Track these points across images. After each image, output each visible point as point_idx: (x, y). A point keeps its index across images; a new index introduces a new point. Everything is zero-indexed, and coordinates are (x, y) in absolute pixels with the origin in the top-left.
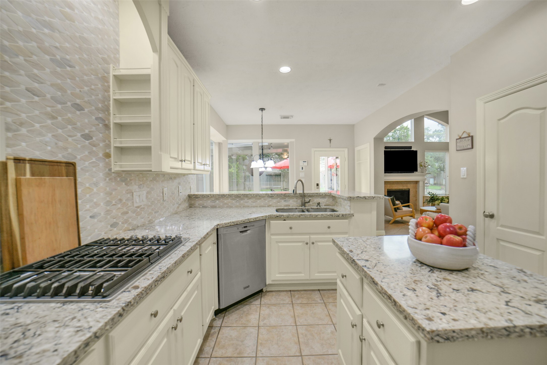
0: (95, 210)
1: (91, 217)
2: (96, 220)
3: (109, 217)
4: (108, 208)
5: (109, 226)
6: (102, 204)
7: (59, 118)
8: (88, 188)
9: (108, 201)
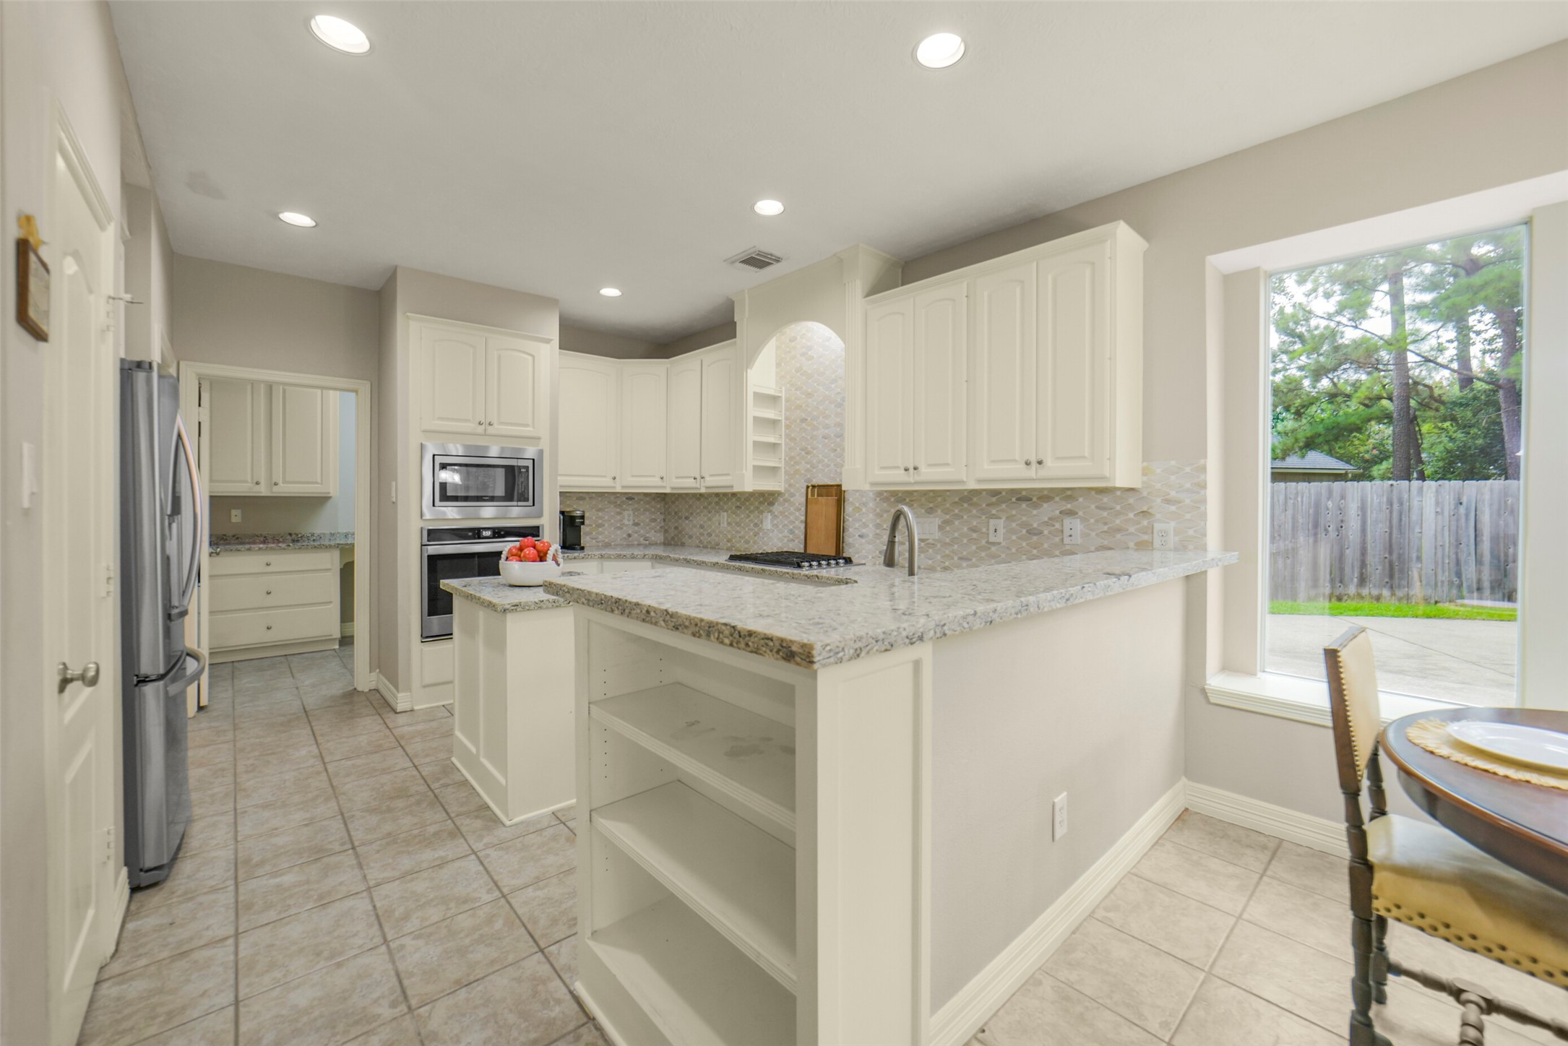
0: (864, 531)
1: (859, 536)
2: (864, 541)
3: (878, 541)
4: (878, 531)
5: (878, 552)
6: (871, 526)
7: (838, 449)
8: (858, 507)
9: (878, 524)
